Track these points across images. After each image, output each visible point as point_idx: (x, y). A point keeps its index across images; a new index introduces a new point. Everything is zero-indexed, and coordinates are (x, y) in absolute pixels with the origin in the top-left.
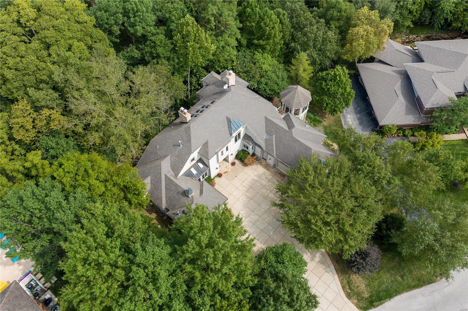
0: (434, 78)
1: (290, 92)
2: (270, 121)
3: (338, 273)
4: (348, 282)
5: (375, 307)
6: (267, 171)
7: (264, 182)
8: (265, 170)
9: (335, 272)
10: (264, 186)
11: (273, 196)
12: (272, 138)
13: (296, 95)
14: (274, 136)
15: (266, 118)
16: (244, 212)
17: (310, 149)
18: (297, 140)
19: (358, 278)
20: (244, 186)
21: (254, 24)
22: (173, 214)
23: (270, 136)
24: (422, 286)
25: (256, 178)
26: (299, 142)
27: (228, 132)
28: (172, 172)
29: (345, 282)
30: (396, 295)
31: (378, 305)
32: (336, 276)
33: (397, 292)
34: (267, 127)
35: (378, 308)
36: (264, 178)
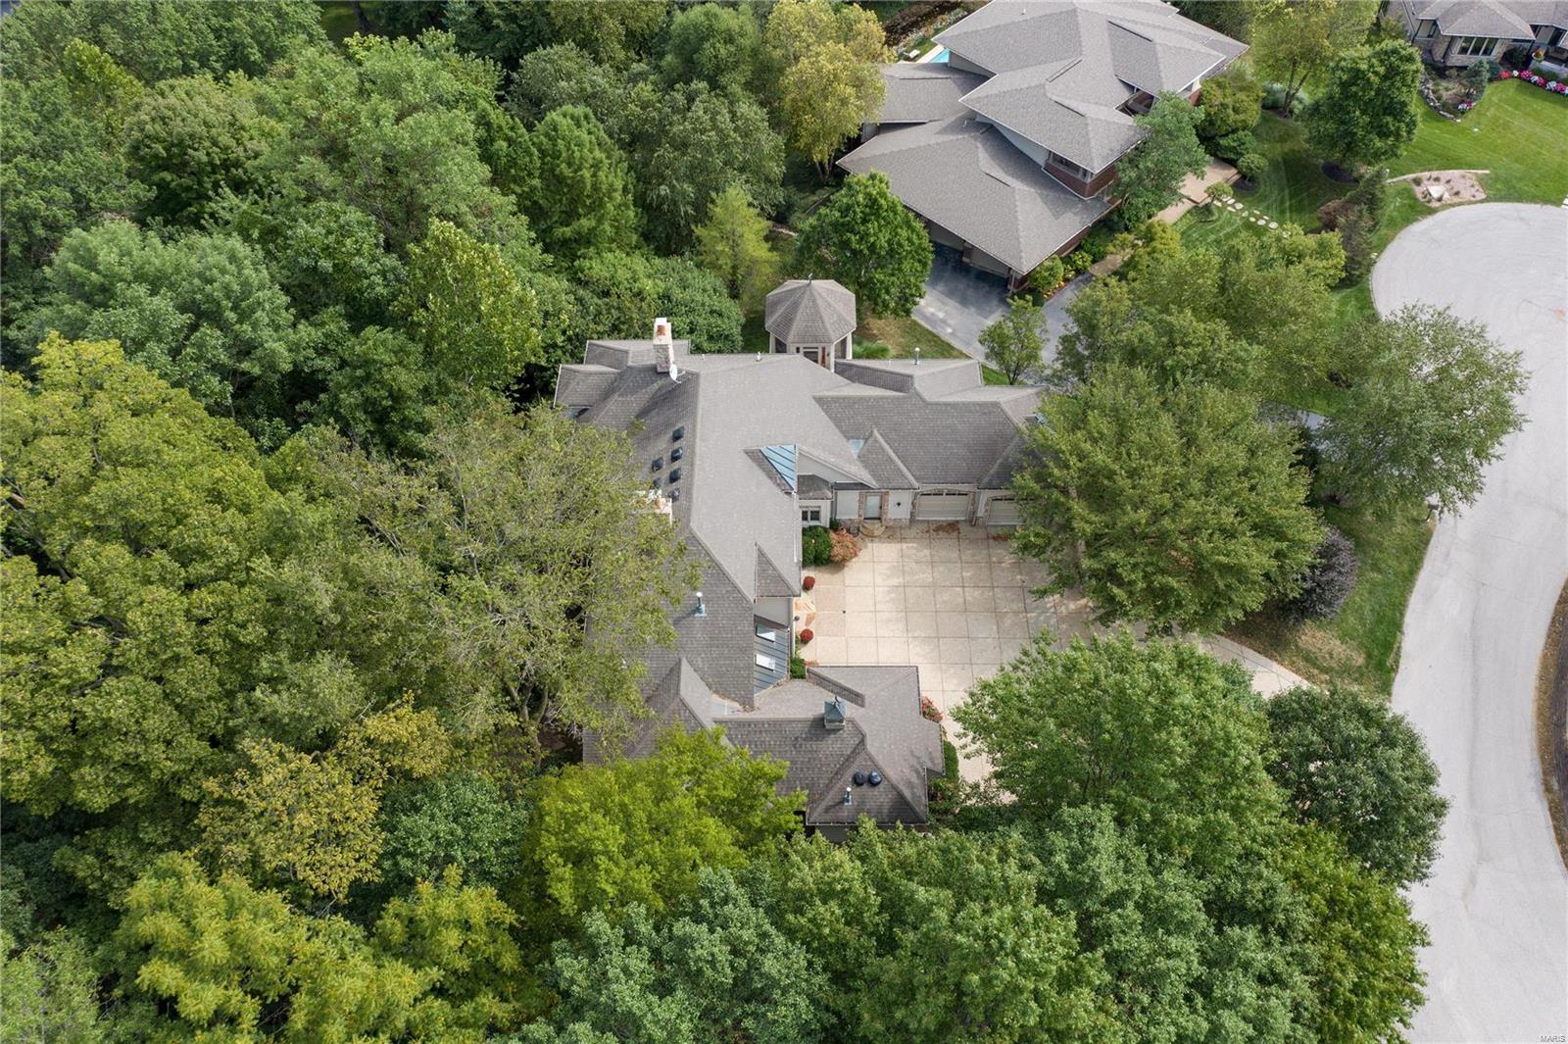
0: (1055, 98)
1: (795, 306)
2: (836, 400)
3: (1271, 657)
4: (1307, 659)
5: (1394, 669)
6: (904, 546)
7: (926, 576)
8: (898, 546)
9: (1263, 659)
10: (934, 585)
11: (977, 593)
12: (876, 441)
13: (820, 302)
14: (876, 432)
15: (820, 400)
16: (955, 681)
17: (996, 405)
18: (946, 404)
19: (1314, 637)
20: (888, 621)
21: (536, 182)
22: (827, 810)
23: (866, 440)
24: (1421, 559)
25: (895, 581)
26: (954, 405)
27: (777, 490)
28: (727, 702)
29: (1301, 664)
30: (1402, 615)
31: (1397, 662)
32: (1275, 666)
33: (1399, 607)
34: (837, 422)
35: (1402, 666)
36: (914, 565)
